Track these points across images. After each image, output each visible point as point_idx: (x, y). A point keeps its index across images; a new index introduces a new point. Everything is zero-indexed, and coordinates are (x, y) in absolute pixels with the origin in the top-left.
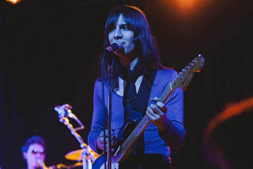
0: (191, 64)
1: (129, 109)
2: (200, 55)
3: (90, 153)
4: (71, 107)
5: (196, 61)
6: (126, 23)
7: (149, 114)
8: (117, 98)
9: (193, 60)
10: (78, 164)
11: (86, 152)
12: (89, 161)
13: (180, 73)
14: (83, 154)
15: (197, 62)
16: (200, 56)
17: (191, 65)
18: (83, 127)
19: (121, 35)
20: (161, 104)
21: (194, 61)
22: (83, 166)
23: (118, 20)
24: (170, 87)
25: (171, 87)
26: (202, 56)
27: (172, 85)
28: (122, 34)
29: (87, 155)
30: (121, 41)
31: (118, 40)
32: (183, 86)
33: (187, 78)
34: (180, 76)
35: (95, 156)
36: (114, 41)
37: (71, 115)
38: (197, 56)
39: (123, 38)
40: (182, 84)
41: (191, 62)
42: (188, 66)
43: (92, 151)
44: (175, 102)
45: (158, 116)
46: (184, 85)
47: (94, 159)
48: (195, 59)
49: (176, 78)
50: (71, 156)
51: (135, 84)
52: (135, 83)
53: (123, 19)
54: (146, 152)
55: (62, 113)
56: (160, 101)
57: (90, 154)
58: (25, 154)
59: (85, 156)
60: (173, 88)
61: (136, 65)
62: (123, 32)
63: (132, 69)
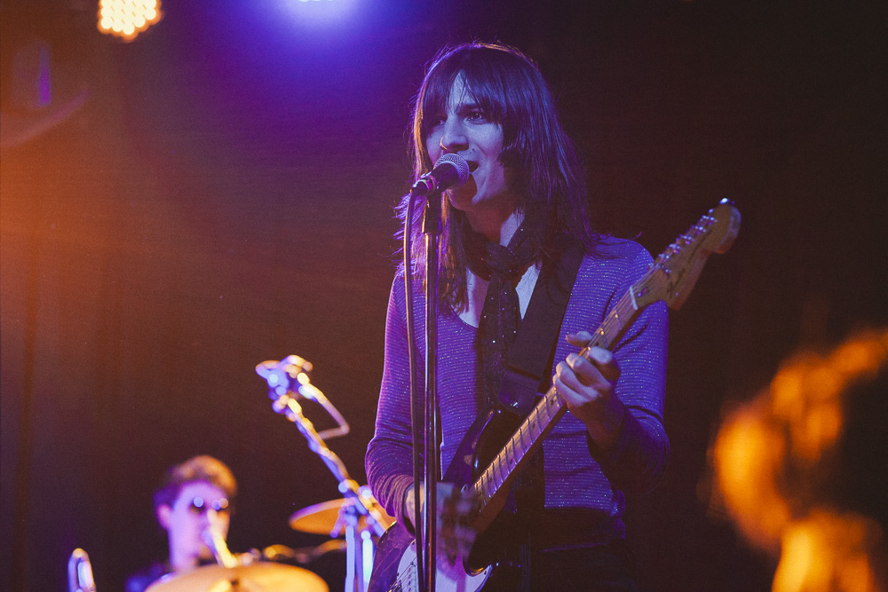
0: (697, 228)
1: (495, 367)
2: (725, 200)
3: (368, 511)
4: (308, 366)
5: (712, 219)
6: (476, 101)
7: (564, 386)
8: (459, 332)
9: (705, 217)
10: (332, 546)
11: (354, 507)
12: (366, 535)
13: (662, 256)
14: (347, 512)
15: (716, 221)
16: (726, 203)
17: (697, 230)
18: (344, 429)
19: (462, 140)
20: (601, 355)
21: (708, 218)
22: (346, 550)
23: (449, 93)
24: (630, 301)
25: (634, 301)
26: (734, 202)
27: (636, 295)
28: (465, 136)
29: (358, 515)
30: (465, 157)
31: (456, 153)
32: (671, 297)
33: (684, 270)
34: (661, 265)
35: (383, 521)
36: (445, 160)
37: (310, 391)
38: (716, 204)
39: (472, 146)
40: (668, 291)
41: (698, 220)
42: (689, 233)
43: (374, 505)
44: (640, 349)
45: (591, 392)
46: (677, 294)
47: (382, 529)
48: (711, 211)
49: (650, 271)
50: (308, 520)
51: (517, 289)
52: (517, 285)
53: (465, 88)
55: (279, 386)
56: (597, 345)
57: (368, 514)
58: (164, 512)
59: (352, 520)
60: (642, 304)
61: (519, 229)
62: (468, 128)
63: (506, 242)
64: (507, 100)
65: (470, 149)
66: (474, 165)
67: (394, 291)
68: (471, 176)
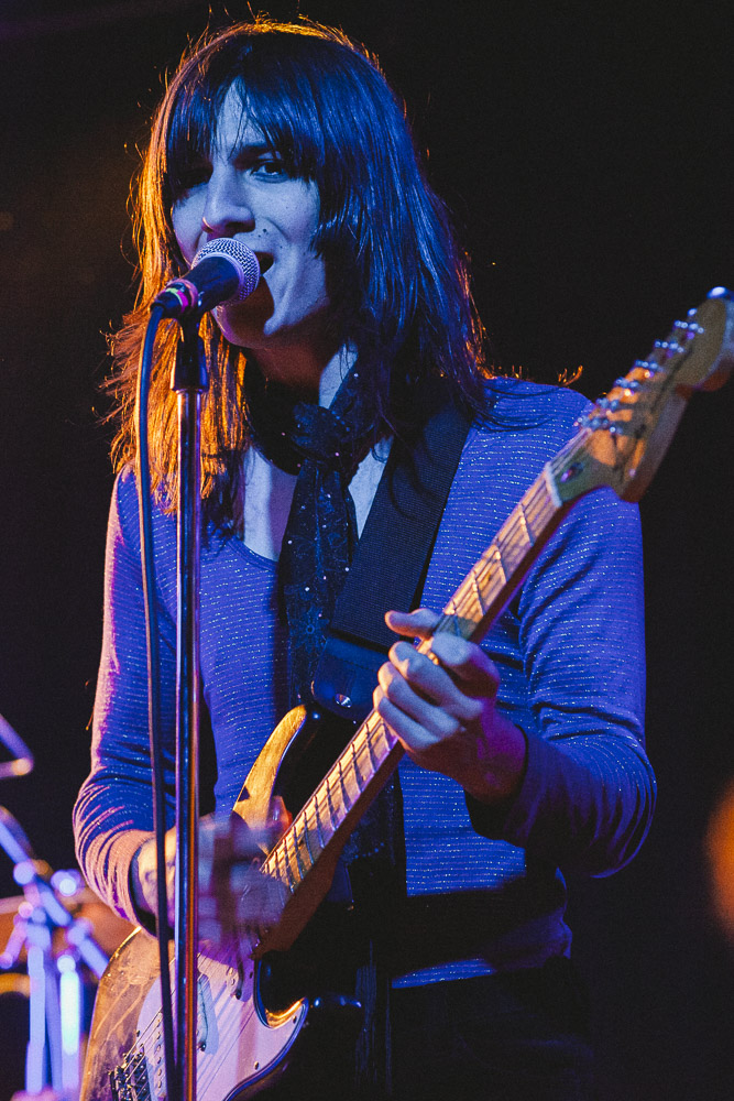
0: (665, 345)
1: (311, 636)
2: (718, 291)
5: (694, 326)
6: (266, 137)
7: (395, 711)
8: (242, 572)
9: (678, 324)
10: (4, 985)
13: (604, 401)
15: (701, 330)
16: (722, 296)
17: (667, 349)
19: (242, 214)
21: (685, 325)
22: (28, 994)
23: (216, 123)
24: (547, 492)
25: (553, 492)
27: (560, 476)
28: (249, 208)
29: (52, 927)
30: (249, 244)
31: (232, 237)
32: (622, 480)
34: (602, 419)
36: (211, 249)
38: (702, 298)
39: (261, 225)
40: (616, 469)
41: (665, 332)
42: (652, 356)
45: (445, 722)
46: (632, 472)
48: (692, 312)
51: (350, 488)
52: (349, 482)
53: (245, 114)
54: (415, 885)
59: (41, 935)
60: (568, 495)
61: (350, 375)
62: (253, 189)
63: (326, 400)
64: (324, 130)
65: (259, 230)
66: (267, 260)
67: (118, 498)
68: (263, 281)
